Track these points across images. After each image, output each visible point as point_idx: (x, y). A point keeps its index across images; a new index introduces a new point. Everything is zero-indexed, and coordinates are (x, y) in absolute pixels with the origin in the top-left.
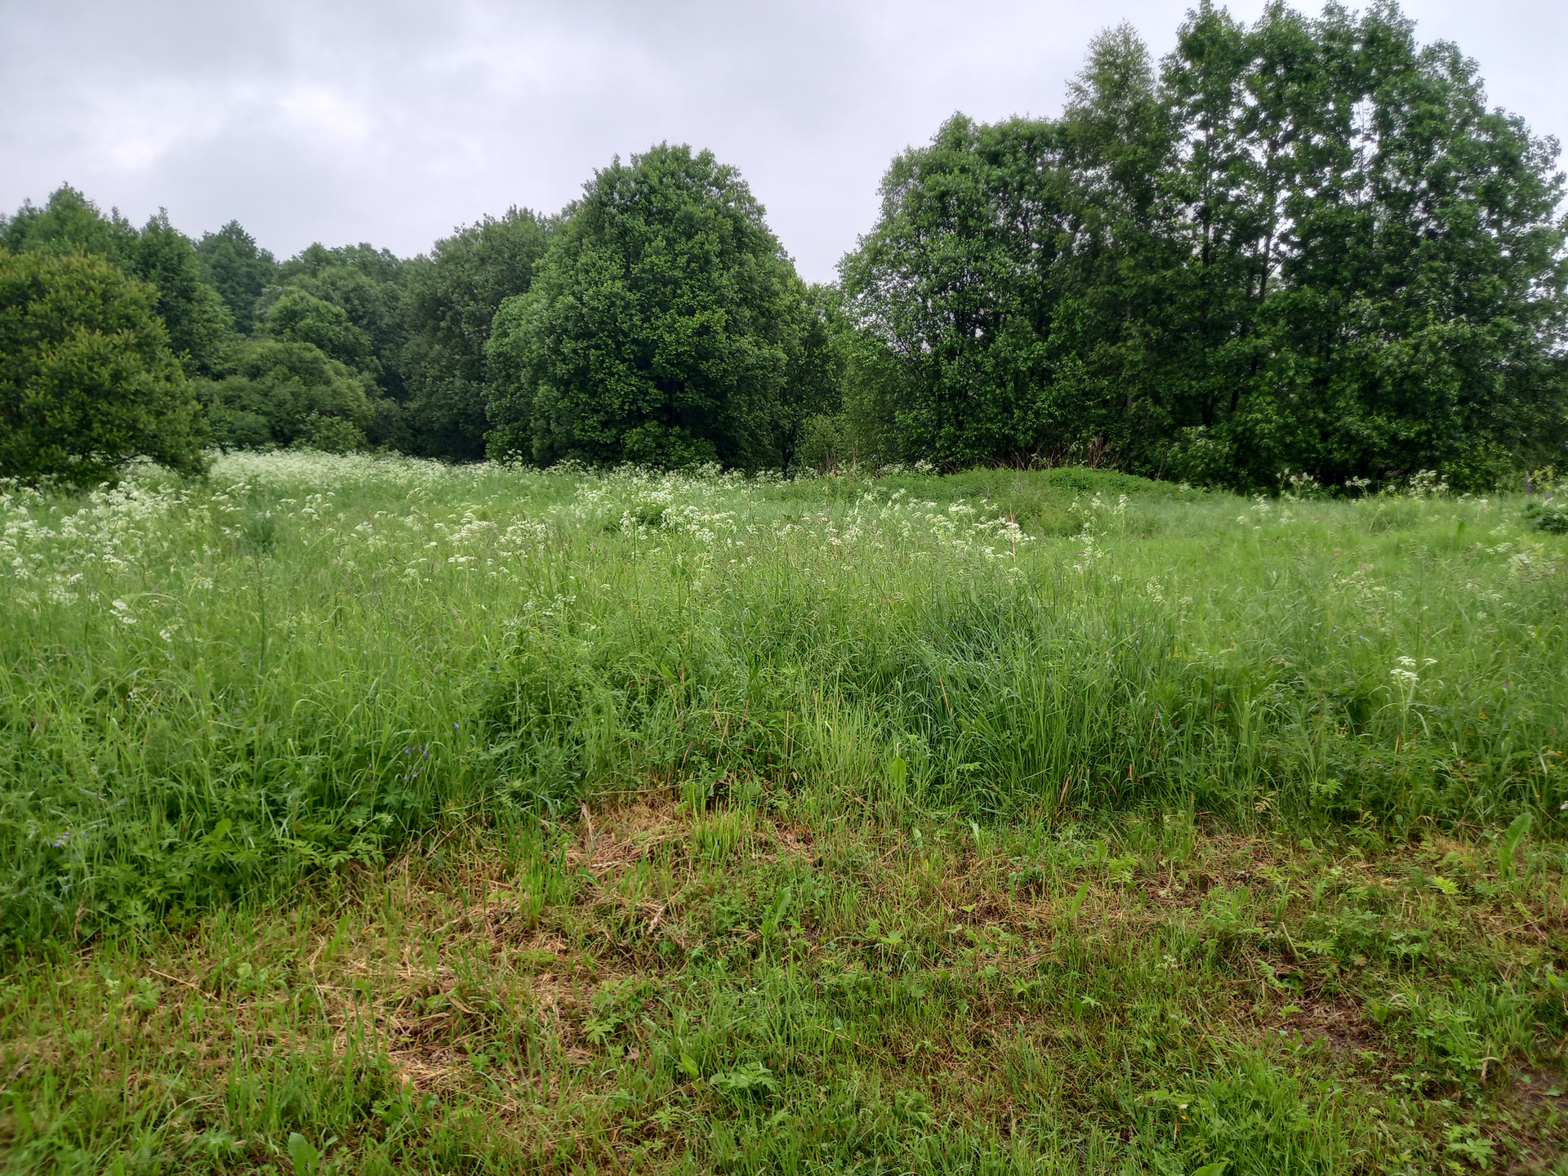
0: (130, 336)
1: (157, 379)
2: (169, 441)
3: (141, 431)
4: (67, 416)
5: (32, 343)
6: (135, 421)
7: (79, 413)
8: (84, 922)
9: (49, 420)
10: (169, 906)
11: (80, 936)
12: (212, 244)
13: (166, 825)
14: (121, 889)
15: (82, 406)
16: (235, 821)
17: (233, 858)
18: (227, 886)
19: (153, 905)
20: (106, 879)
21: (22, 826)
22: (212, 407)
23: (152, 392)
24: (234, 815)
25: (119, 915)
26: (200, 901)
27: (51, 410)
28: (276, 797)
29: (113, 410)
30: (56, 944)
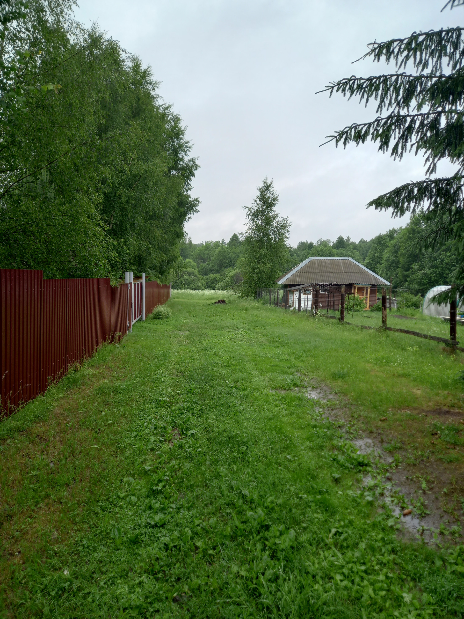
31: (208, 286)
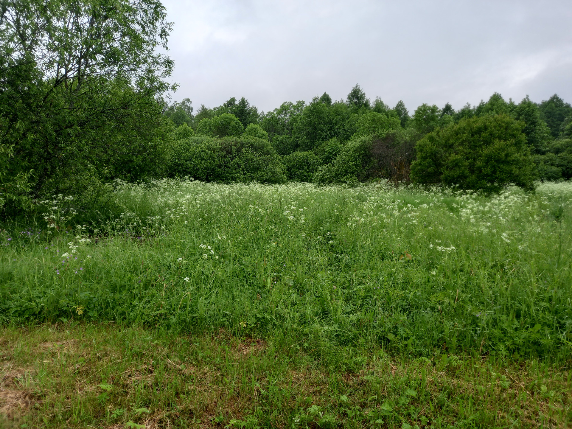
0: (513, 141)
1: (520, 156)
2: (522, 177)
3: (513, 174)
4: (489, 170)
5: (480, 146)
6: (511, 170)
7: (493, 169)
8: (483, 346)
9: (483, 171)
10: (514, 351)
11: (482, 351)
12: (545, 105)
13: (515, 320)
14: (497, 339)
15: (494, 166)
16: (543, 326)
17: (541, 341)
18: (537, 351)
19: (508, 349)
20: (492, 333)
21: (467, 306)
22: (540, 165)
23: (518, 160)
24: (542, 323)
25: (496, 348)
26: (526, 353)
27: (484, 168)
28: (561, 321)
29: (505, 167)
30: (473, 351)
31: (292, 176)
